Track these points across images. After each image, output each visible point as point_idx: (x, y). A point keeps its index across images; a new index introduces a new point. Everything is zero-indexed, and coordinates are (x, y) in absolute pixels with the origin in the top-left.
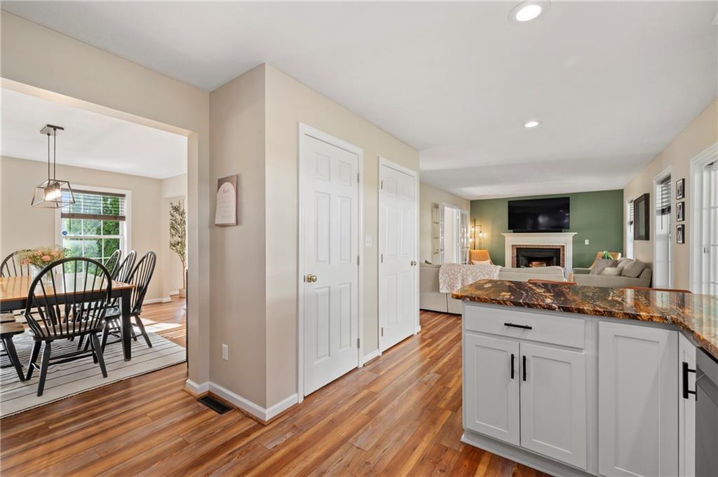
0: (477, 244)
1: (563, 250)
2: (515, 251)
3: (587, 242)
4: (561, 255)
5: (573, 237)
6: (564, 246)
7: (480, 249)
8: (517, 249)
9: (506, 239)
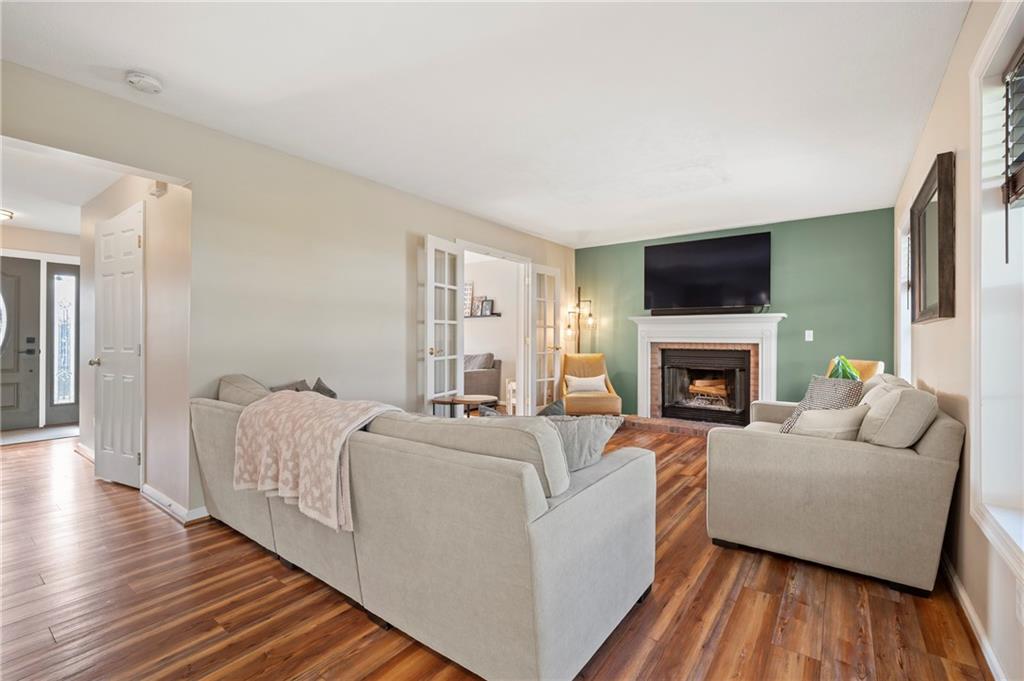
0: (586, 341)
1: (757, 354)
2: (659, 356)
3: (809, 336)
4: (752, 365)
5: (779, 323)
6: (757, 345)
7: (593, 351)
8: (663, 351)
9: (640, 328)
